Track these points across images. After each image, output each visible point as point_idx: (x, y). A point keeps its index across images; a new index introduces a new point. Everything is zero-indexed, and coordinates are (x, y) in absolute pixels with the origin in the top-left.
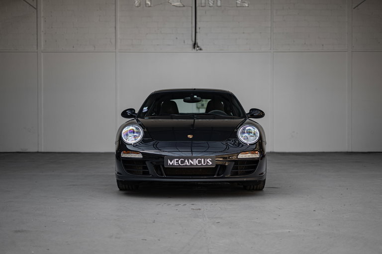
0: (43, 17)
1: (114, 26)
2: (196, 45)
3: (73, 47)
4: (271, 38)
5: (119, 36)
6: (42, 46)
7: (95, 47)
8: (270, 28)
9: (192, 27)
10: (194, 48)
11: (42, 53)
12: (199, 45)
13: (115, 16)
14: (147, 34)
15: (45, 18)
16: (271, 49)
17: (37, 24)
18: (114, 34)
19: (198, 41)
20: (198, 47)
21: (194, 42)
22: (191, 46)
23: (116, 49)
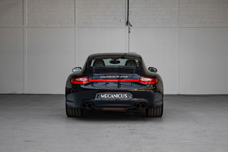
0: (27, 4)
1: (74, 10)
2: (128, 23)
3: (47, 24)
4: (178, 18)
5: (77, 17)
6: (26, 24)
7: (61, 24)
8: (177, 12)
9: (125, 11)
10: (127, 25)
11: (26, 28)
12: (130, 23)
13: (75, 3)
14: (96, 15)
15: (28, 5)
16: (178, 26)
17: (23, 9)
18: (74, 16)
19: (130, 20)
20: (130, 24)
21: (127, 21)
22: (125, 24)
23: (75, 26)
